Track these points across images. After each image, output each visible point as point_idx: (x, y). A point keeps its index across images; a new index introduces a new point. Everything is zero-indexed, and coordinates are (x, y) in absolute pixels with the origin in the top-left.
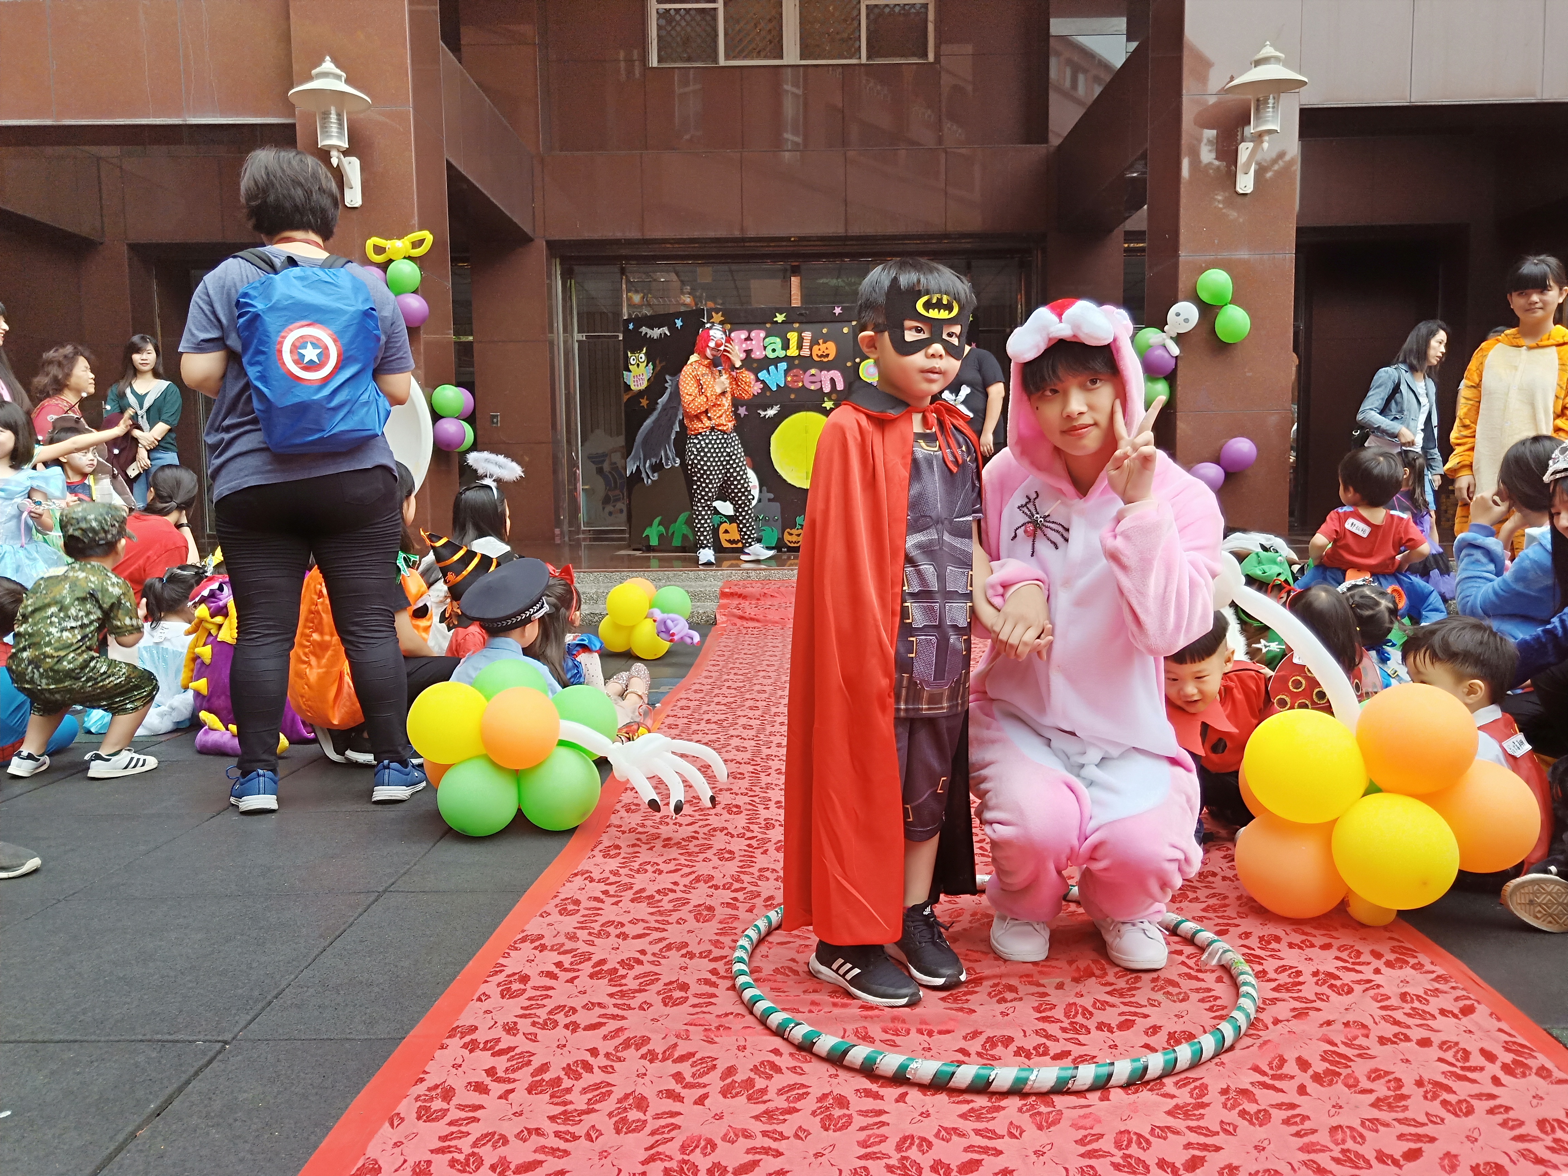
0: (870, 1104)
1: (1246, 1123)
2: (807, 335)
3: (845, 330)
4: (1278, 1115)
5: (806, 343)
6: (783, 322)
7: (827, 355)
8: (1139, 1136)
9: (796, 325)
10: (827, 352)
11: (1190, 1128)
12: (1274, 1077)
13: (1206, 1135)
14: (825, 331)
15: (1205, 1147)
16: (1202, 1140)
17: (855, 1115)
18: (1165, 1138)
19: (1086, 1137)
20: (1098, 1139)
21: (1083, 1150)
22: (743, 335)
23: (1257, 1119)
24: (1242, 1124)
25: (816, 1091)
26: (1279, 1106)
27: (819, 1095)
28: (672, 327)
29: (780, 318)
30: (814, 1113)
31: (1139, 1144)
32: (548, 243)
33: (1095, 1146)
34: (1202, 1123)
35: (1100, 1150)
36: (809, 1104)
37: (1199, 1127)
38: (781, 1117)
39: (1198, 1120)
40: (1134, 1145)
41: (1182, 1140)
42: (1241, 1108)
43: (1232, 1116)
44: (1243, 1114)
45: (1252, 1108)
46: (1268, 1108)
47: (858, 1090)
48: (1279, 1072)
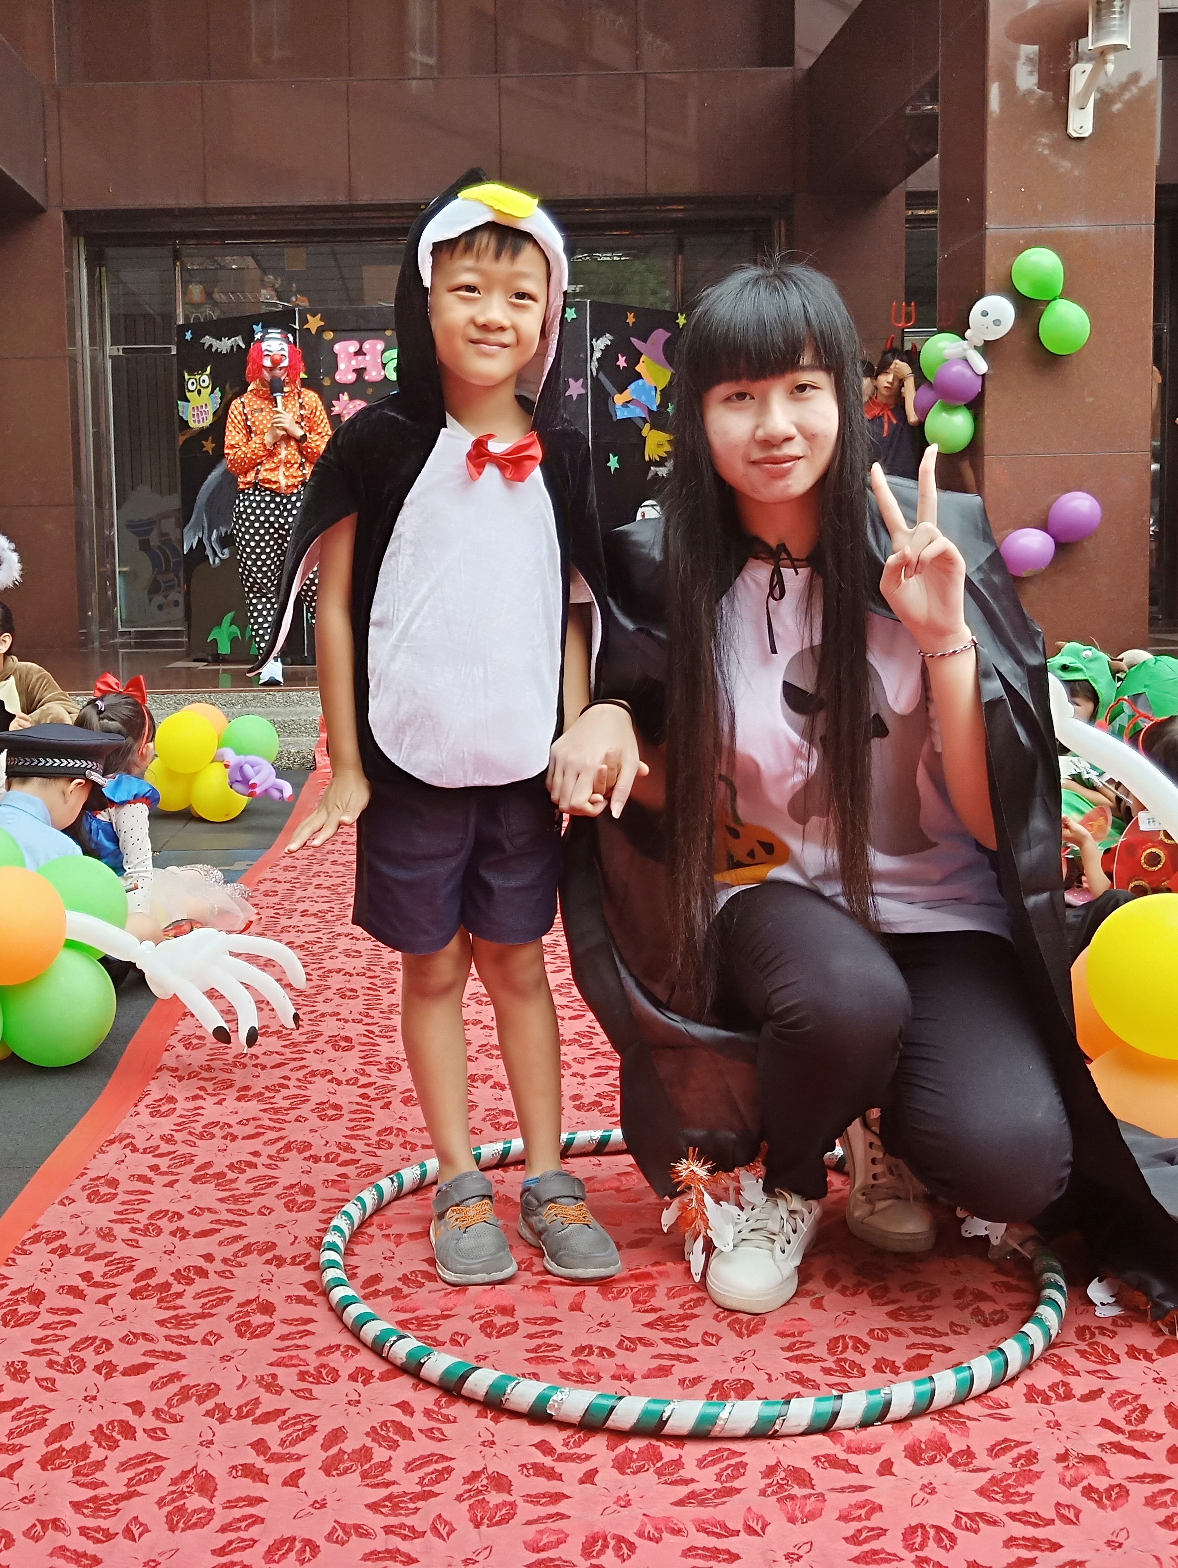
0: (542, 1485)
1: (1092, 1505)
4: (1139, 1492)
8: (939, 1529)
11: (1012, 1516)
12: (1132, 1435)
13: (1035, 1525)
15: (1034, 1544)
16: (1030, 1532)
17: (520, 1502)
18: (976, 1532)
19: (860, 1531)
20: (878, 1536)
21: (856, 1551)
22: (353, 347)
23: (1109, 1498)
24: (1088, 1506)
25: (463, 1467)
26: (1141, 1479)
27: (467, 1473)
30: (459, 1498)
31: (939, 1541)
32: (68, 214)
33: (875, 1545)
34: (1029, 1507)
35: (883, 1551)
36: (453, 1486)
37: (1025, 1513)
38: (411, 1506)
39: (1023, 1502)
40: (931, 1543)
41: (999, 1534)
42: (1085, 1483)
43: (1074, 1496)
44: (1089, 1491)
45: (1101, 1483)
46: (1125, 1483)
47: (524, 1466)
48: (1140, 1427)
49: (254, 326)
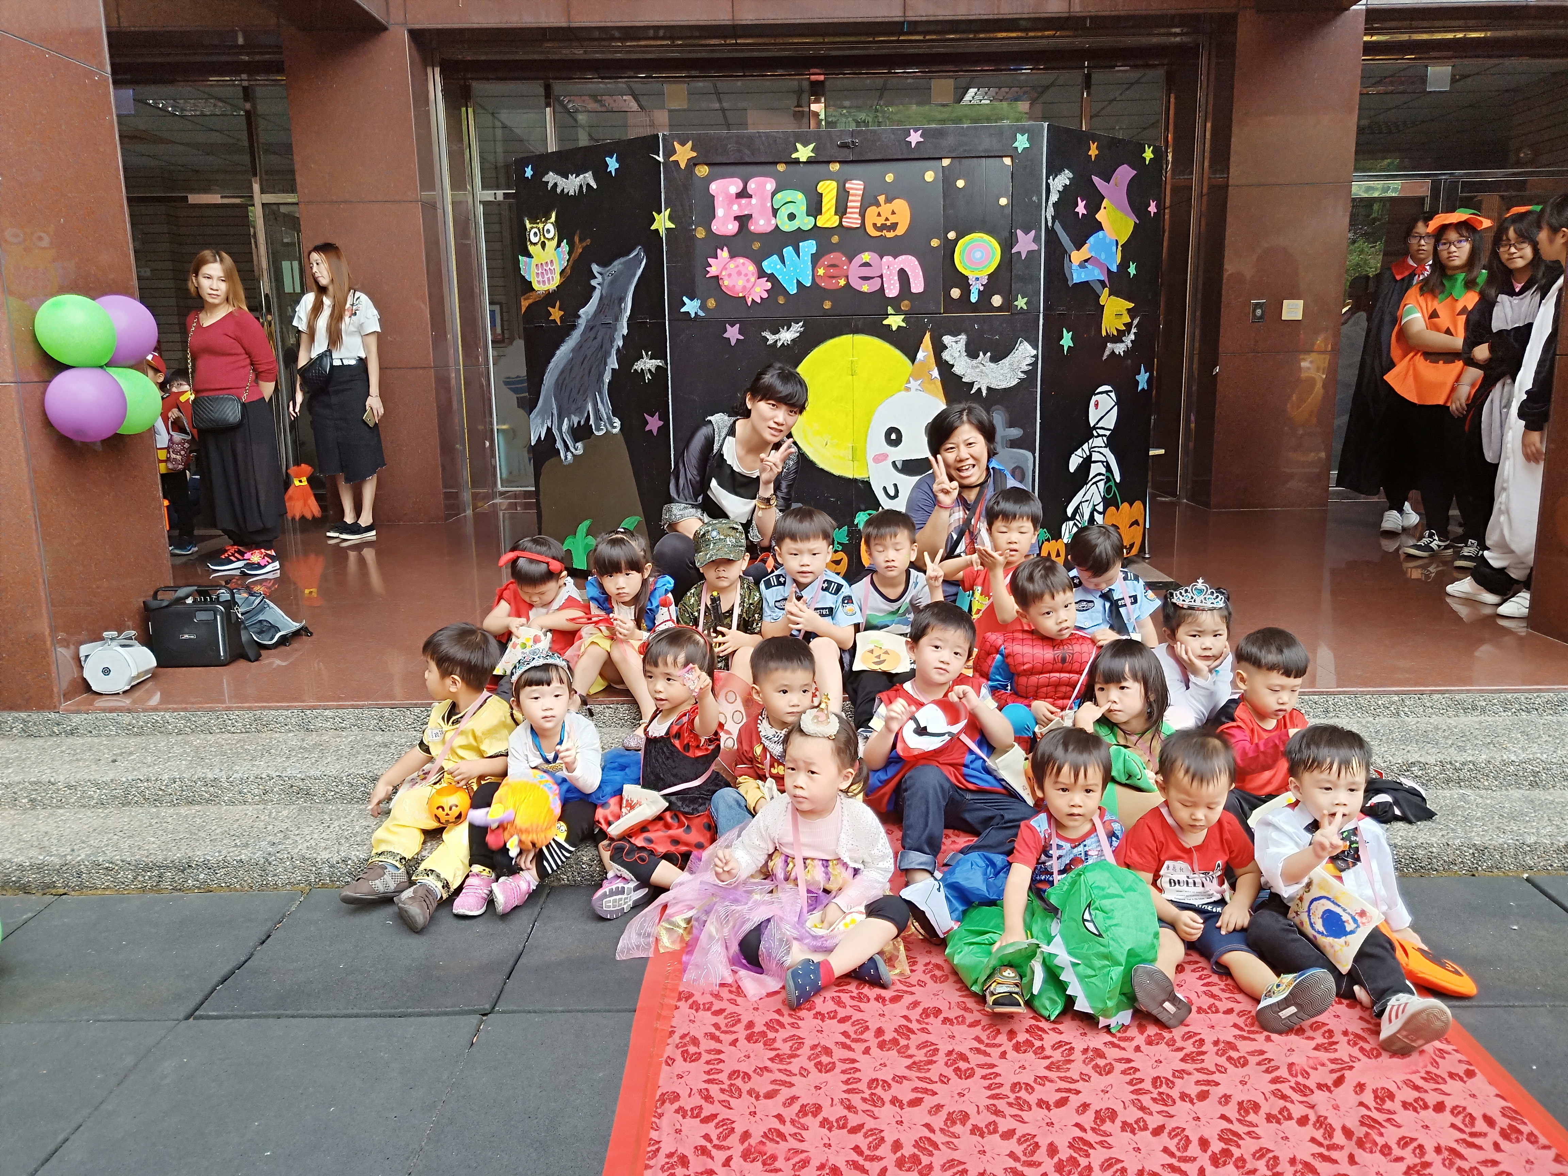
2: (856, 187)
3: (929, 176)
5: (854, 203)
6: (809, 162)
7: (894, 226)
9: (835, 167)
10: (893, 219)
14: (889, 178)
22: (734, 186)
28: (601, 172)
29: (804, 153)
32: (413, 33)
49: (607, 159)
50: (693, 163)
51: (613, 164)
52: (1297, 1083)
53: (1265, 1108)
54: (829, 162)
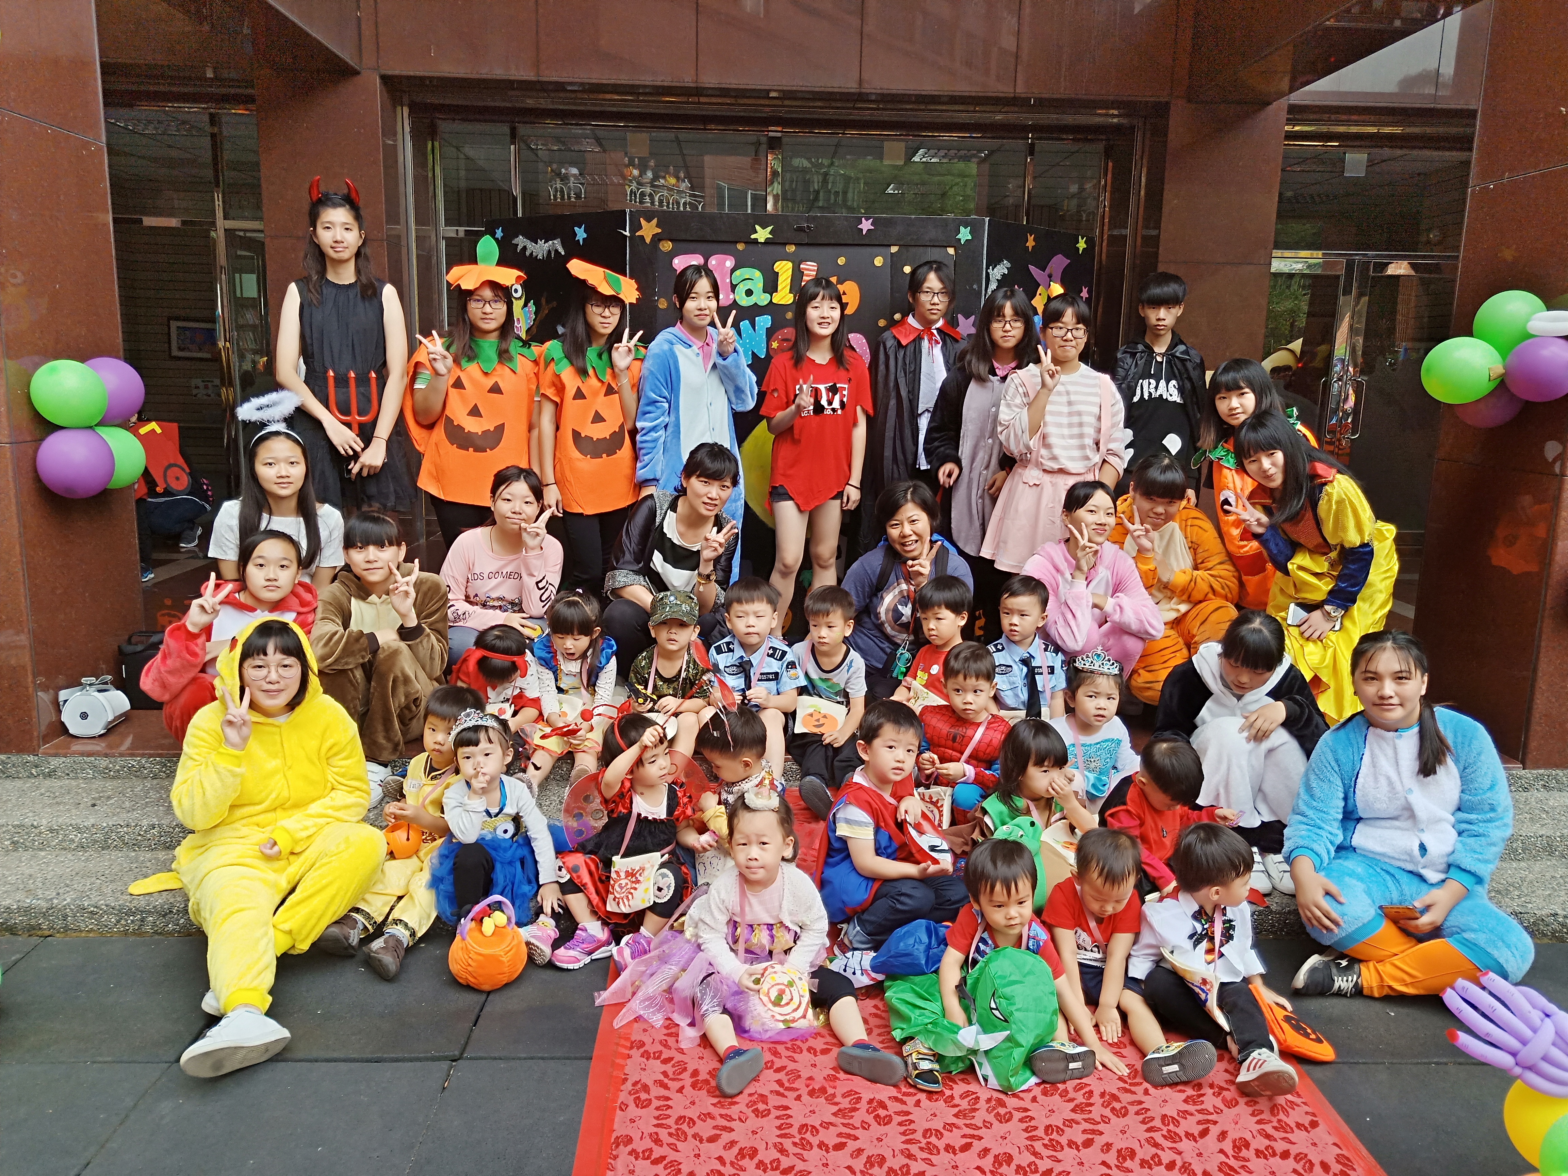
2: (810, 268)
3: (878, 261)
6: (767, 242)
9: (791, 249)
14: (841, 261)
28: (569, 239)
29: (762, 234)
32: (386, 79)
49: (576, 229)
50: (657, 239)
51: (581, 234)
52: (1169, 1131)
53: (1140, 1154)
54: (785, 244)
